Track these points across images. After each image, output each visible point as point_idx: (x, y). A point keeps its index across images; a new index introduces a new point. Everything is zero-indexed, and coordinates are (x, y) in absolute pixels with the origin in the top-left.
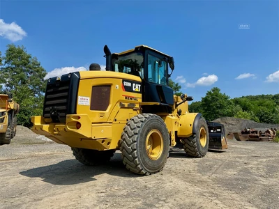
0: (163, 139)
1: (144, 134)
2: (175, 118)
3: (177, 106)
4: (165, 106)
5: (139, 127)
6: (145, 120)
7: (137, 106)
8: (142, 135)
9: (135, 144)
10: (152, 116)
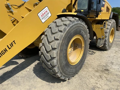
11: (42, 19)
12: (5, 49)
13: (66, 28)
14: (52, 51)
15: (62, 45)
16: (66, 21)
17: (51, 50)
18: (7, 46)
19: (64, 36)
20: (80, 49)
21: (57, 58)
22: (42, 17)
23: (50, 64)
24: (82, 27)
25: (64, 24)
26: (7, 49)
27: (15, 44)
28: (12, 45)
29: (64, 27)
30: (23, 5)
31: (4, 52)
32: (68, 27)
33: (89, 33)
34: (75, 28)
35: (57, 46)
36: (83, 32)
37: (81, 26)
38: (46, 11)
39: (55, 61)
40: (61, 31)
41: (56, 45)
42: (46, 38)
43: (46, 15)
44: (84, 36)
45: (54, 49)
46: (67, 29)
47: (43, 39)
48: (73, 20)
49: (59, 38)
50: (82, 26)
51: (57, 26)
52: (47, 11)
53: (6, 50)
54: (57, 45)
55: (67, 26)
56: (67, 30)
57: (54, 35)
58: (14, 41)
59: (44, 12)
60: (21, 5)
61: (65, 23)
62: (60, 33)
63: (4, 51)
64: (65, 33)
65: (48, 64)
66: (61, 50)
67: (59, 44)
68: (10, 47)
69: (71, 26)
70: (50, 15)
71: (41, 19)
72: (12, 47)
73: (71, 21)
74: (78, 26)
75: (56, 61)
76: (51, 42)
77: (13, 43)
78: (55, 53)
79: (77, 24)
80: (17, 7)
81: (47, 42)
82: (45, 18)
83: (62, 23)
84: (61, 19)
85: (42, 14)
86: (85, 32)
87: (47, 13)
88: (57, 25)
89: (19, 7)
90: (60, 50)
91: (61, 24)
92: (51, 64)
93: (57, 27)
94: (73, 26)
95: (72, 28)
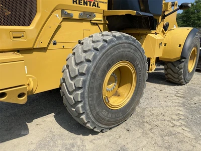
0: (137, 75)
1: (99, 73)
2: (159, 37)
3: (164, 17)
4: (146, 17)
5: (88, 61)
6: (103, 47)
7: (99, 17)
8: (93, 76)
9: (79, 92)
10: (119, 38)
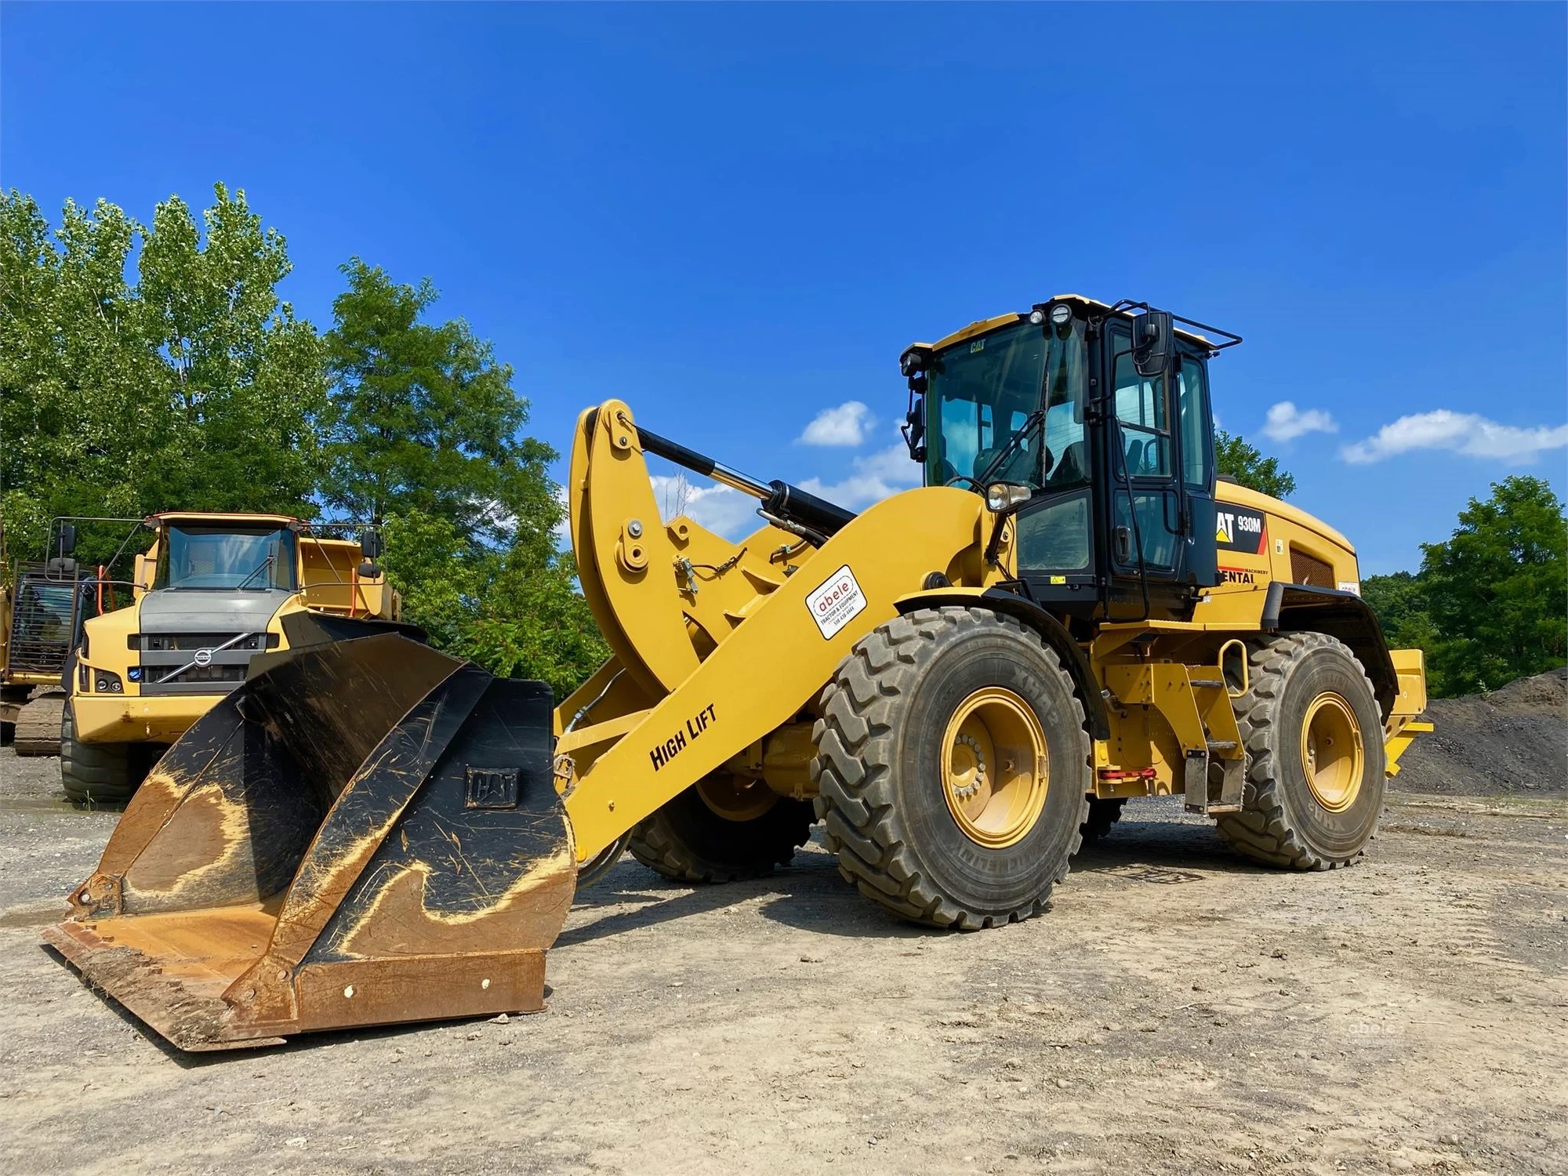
11: (824, 621)
12: (681, 733)
13: (932, 646)
14: (869, 739)
15: (913, 716)
16: (931, 620)
17: (864, 739)
18: (688, 723)
19: (920, 679)
20: (1028, 775)
21: (893, 770)
22: (822, 613)
23: (860, 801)
24: (1019, 653)
25: (922, 634)
26: (687, 736)
27: (714, 719)
28: (702, 720)
29: (922, 642)
30: (736, 560)
31: (674, 748)
32: (939, 644)
33: (1076, 694)
34: (974, 652)
35: (889, 717)
36: (1031, 680)
37: (1010, 648)
38: (840, 584)
39: (883, 781)
40: (907, 660)
41: (887, 711)
42: (844, 694)
43: (843, 605)
44: (1039, 702)
45: (878, 729)
46: (933, 651)
47: (829, 699)
48: (967, 619)
49: (900, 683)
50: (1020, 647)
51: (894, 642)
52: (845, 586)
53: (682, 739)
54: (890, 711)
55: (936, 638)
56: (937, 654)
57: (878, 677)
58: (710, 708)
59: (835, 589)
60: (727, 565)
61: (924, 628)
62: (904, 666)
63: (675, 743)
64: (928, 665)
65: (853, 806)
66: (910, 740)
67: (899, 709)
68: (695, 729)
69: (953, 639)
70: (859, 603)
71: (819, 620)
72: (701, 730)
73: (953, 620)
74: (991, 646)
75: (887, 786)
76: (864, 705)
77: (708, 714)
78: (881, 749)
79: (988, 635)
80: (710, 573)
81: (850, 708)
82: (836, 617)
83: (913, 630)
84: (913, 617)
85: (822, 600)
86: (1042, 683)
87: (845, 593)
88: (894, 636)
89: (721, 572)
90: (905, 736)
91: (908, 633)
92: (865, 802)
93: (894, 647)
94: (963, 642)
95: (960, 650)
